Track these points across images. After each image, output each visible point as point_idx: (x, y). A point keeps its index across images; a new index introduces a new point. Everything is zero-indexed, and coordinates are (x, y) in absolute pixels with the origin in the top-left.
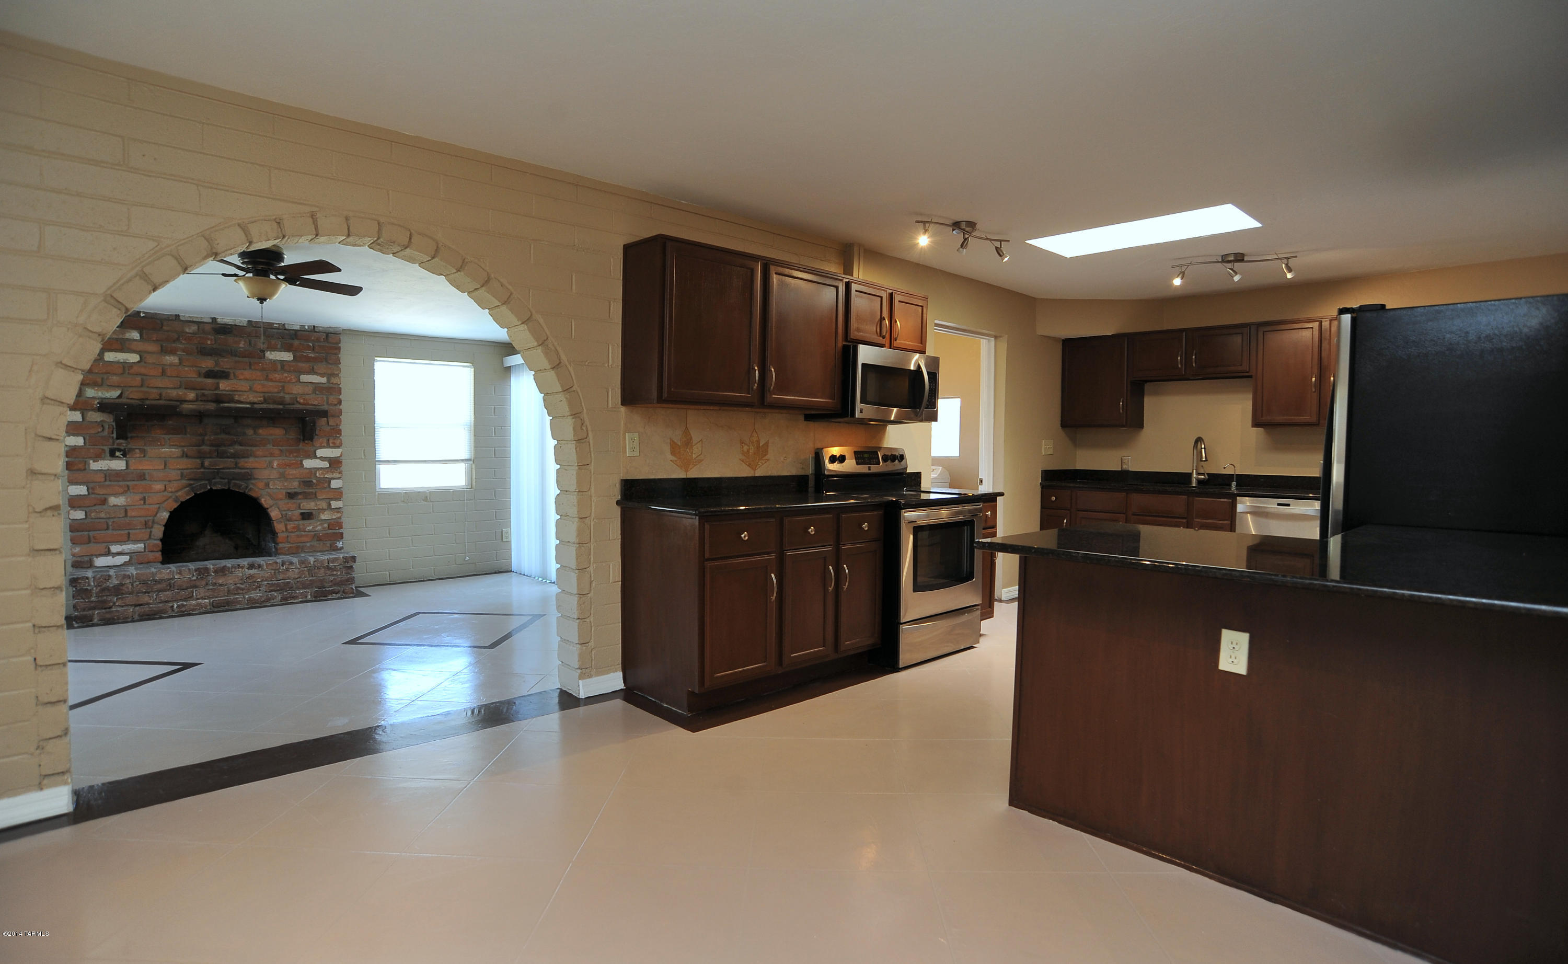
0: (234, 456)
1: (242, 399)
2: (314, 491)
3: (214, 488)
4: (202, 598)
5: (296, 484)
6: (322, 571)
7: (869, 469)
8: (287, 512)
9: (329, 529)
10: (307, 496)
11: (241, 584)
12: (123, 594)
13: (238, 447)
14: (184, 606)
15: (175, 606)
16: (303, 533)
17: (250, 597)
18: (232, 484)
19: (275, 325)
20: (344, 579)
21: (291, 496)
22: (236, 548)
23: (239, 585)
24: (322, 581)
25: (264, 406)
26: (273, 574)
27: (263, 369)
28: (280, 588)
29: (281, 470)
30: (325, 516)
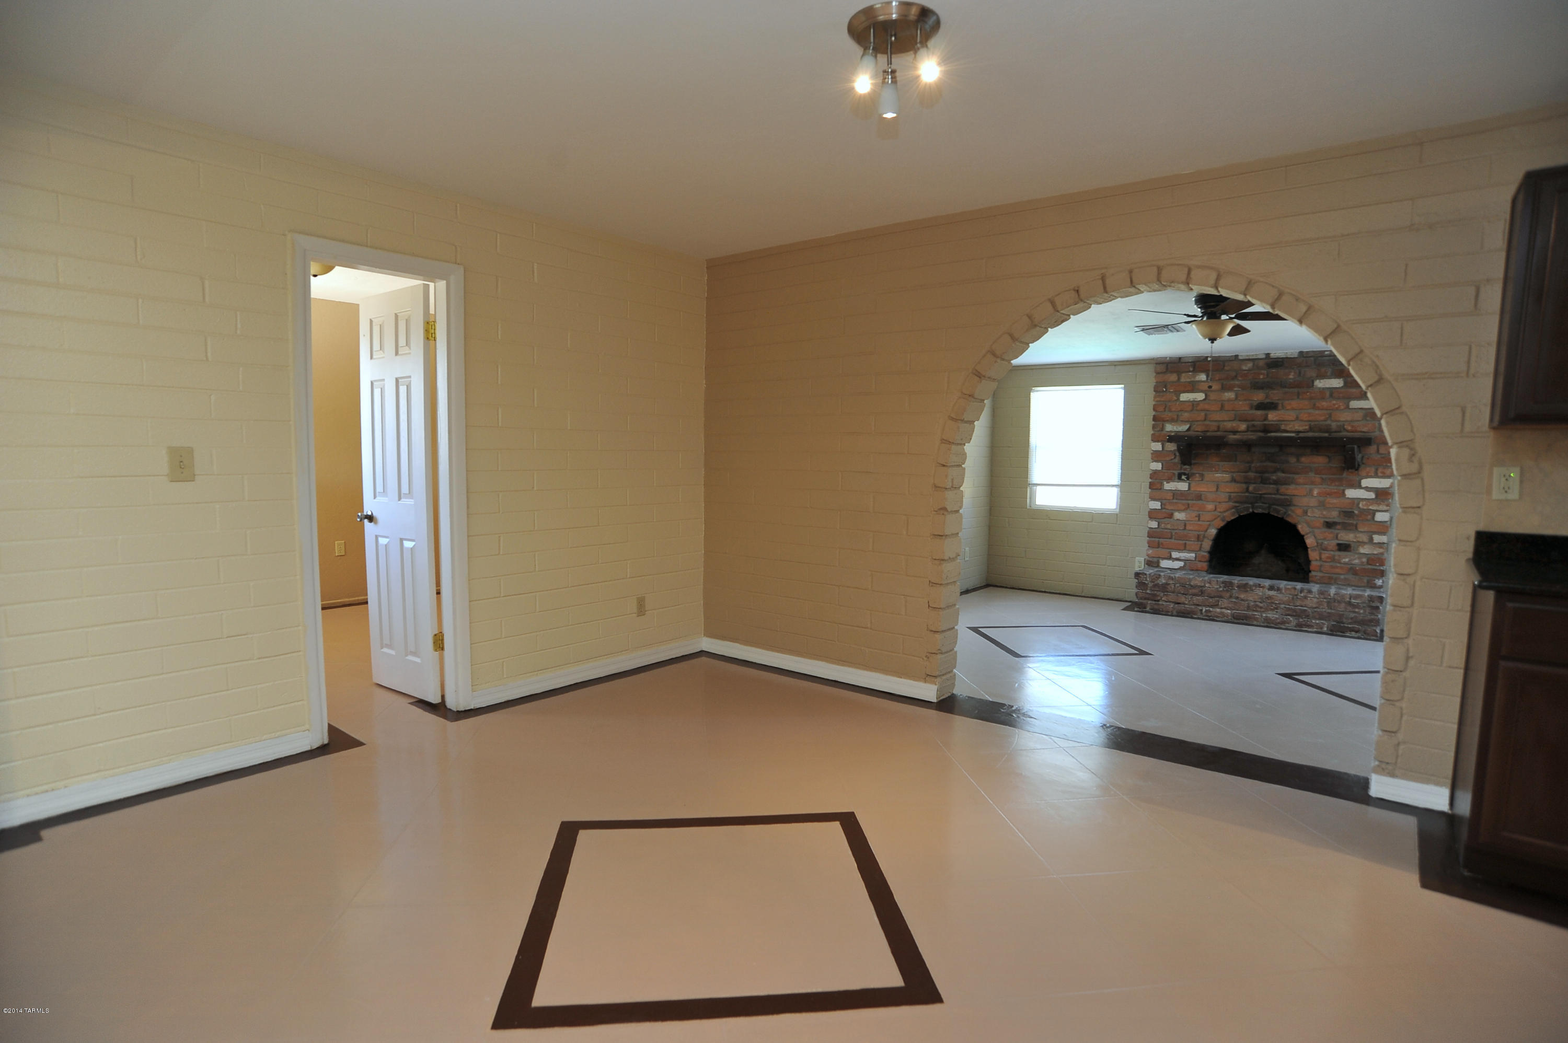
0: (1276, 482)
1: (1288, 428)
2: (1355, 522)
3: (1256, 511)
4: (1225, 608)
5: (1336, 513)
6: (1343, 605)
8: (1323, 541)
9: (1368, 563)
10: (1346, 527)
11: (1260, 602)
13: (1280, 474)
14: (1210, 611)
15: (1204, 610)
16: (1338, 565)
17: (1267, 617)
18: (1272, 509)
19: (1326, 353)
20: (1366, 618)
21: (1329, 525)
22: (1288, 570)
23: (1257, 603)
24: (1341, 616)
25: (1310, 434)
26: (1291, 599)
27: (1311, 398)
28: (1297, 614)
29: (1322, 499)
30: (1364, 550)
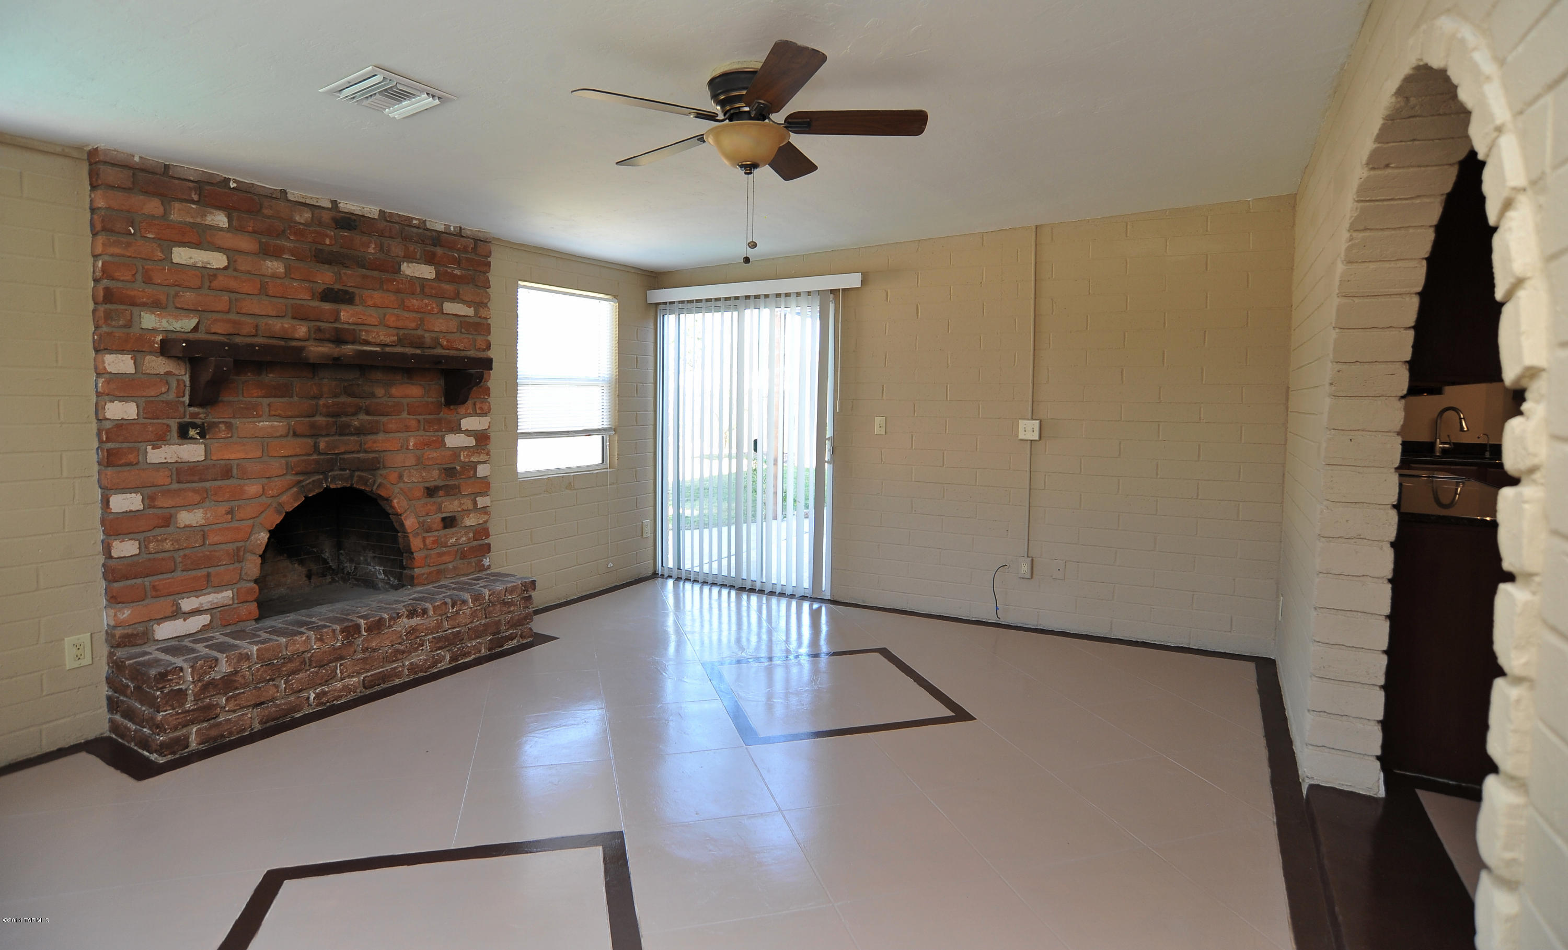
0: (360, 432)
1: (370, 339)
2: (457, 483)
3: (332, 486)
4: (349, 676)
5: (436, 473)
6: (498, 607)
8: (425, 518)
9: (475, 539)
10: (452, 491)
11: (399, 644)
12: (237, 689)
13: (363, 417)
14: (324, 693)
15: (312, 696)
16: (445, 550)
17: (411, 664)
18: (355, 479)
19: (414, 222)
20: (522, 616)
21: (431, 492)
23: (397, 646)
24: (497, 623)
25: (399, 349)
26: (440, 621)
27: (398, 291)
28: (449, 643)
29: (419, 452)
30: (471, 521)
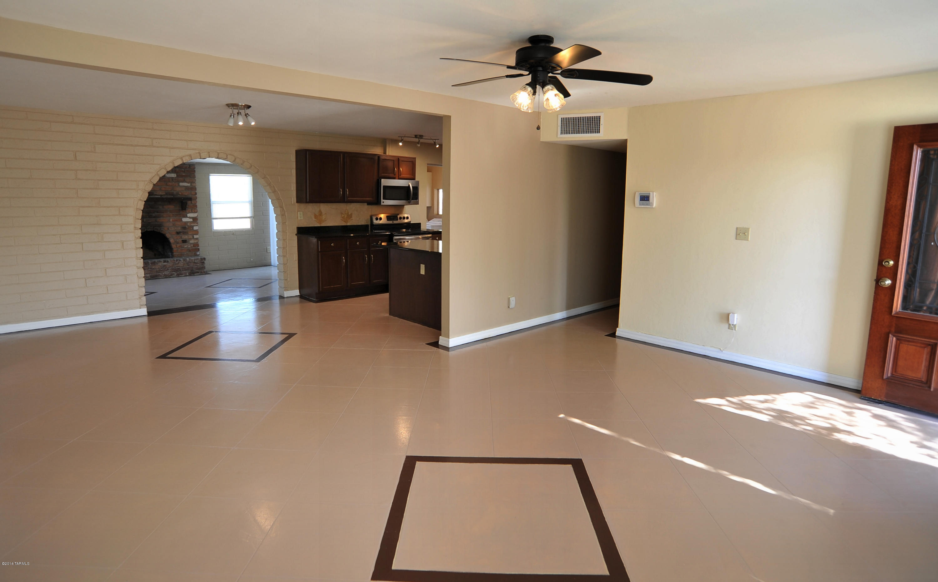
0: (155, 217)
1: (157, 194)
2: (187, 231)
3: (148, 230)
5: (180, 228)
6: (192, 264)
7: (393, 222)
8: (177, 240)
9: (194, 247)
10: (185, 233)
13: (156, 214)
16: (183, 249)
17: (165, 274)
18: (155, 229)
20: (201, 267)
21: (178, 233)
22: (155, 255)
23: (160, 269)
24: (193, 268)
25: (166, 196)
26: (173, 265)
27: (165, 181)
28: (176, 270)
29: (174, 223)
30: (192, 241)
